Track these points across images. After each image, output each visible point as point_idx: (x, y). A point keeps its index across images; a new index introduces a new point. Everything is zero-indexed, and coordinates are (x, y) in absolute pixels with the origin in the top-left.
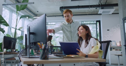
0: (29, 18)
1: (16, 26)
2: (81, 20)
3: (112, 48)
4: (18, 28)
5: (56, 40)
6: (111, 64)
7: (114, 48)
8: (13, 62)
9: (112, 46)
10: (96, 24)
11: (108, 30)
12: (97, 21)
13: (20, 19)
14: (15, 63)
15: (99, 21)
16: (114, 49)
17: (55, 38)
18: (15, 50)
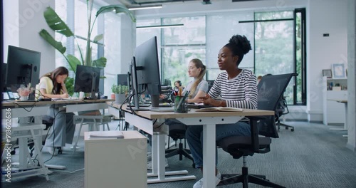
0: (117, 12)
1: (89, 35)
2: (253, 9)
3: (334, 84)
4: (92, 38)
5: (185, 63)
6: (329, 124)
7: (339, 83)
8: (98, 120)
9: (333, 78)
10: (294, 19)
11: (325, 35)
12: (296, 11)
13: (97, 16)
14: (102, 121)
15: (303, 11)
16: (338, 85)
17: (183, 57)
18: (97, 94)
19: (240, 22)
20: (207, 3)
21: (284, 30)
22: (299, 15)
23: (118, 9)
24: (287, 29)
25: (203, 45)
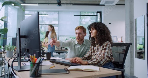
0: (15, 5)
2: (80, 10)
12: (98, 12)
13: (2, 6)
19: (74, 15)
20: (60, 6)
21: (89, 21)
22: (99, 14)
23: (15, 4)
24: (91, 20)
25: (57, 25)
